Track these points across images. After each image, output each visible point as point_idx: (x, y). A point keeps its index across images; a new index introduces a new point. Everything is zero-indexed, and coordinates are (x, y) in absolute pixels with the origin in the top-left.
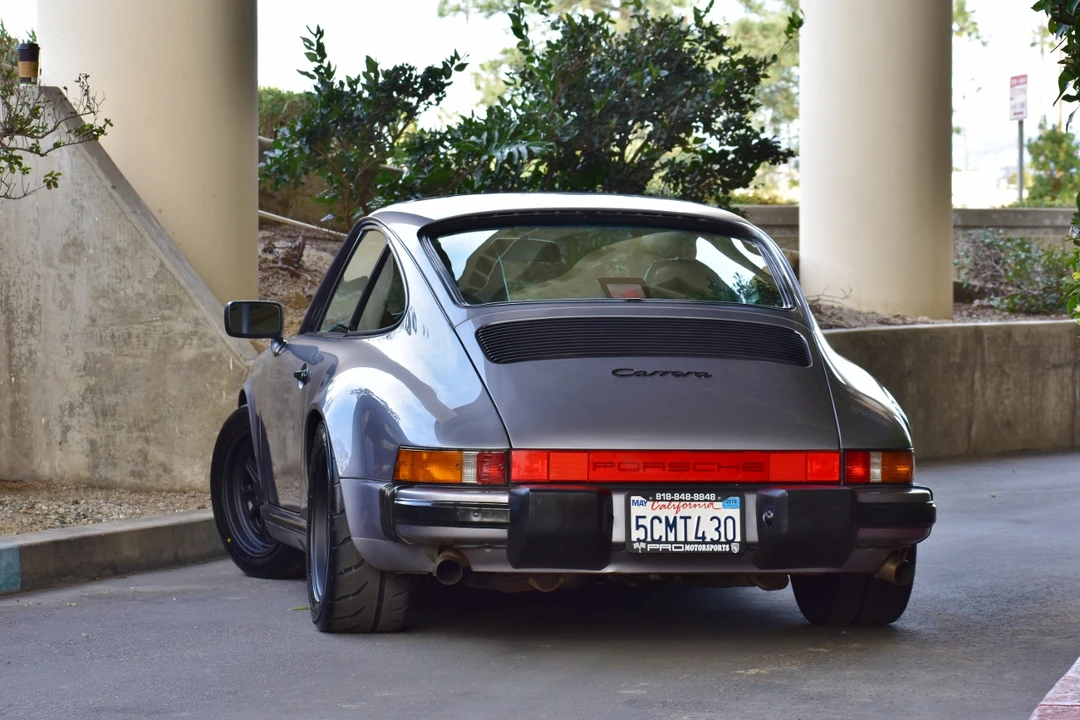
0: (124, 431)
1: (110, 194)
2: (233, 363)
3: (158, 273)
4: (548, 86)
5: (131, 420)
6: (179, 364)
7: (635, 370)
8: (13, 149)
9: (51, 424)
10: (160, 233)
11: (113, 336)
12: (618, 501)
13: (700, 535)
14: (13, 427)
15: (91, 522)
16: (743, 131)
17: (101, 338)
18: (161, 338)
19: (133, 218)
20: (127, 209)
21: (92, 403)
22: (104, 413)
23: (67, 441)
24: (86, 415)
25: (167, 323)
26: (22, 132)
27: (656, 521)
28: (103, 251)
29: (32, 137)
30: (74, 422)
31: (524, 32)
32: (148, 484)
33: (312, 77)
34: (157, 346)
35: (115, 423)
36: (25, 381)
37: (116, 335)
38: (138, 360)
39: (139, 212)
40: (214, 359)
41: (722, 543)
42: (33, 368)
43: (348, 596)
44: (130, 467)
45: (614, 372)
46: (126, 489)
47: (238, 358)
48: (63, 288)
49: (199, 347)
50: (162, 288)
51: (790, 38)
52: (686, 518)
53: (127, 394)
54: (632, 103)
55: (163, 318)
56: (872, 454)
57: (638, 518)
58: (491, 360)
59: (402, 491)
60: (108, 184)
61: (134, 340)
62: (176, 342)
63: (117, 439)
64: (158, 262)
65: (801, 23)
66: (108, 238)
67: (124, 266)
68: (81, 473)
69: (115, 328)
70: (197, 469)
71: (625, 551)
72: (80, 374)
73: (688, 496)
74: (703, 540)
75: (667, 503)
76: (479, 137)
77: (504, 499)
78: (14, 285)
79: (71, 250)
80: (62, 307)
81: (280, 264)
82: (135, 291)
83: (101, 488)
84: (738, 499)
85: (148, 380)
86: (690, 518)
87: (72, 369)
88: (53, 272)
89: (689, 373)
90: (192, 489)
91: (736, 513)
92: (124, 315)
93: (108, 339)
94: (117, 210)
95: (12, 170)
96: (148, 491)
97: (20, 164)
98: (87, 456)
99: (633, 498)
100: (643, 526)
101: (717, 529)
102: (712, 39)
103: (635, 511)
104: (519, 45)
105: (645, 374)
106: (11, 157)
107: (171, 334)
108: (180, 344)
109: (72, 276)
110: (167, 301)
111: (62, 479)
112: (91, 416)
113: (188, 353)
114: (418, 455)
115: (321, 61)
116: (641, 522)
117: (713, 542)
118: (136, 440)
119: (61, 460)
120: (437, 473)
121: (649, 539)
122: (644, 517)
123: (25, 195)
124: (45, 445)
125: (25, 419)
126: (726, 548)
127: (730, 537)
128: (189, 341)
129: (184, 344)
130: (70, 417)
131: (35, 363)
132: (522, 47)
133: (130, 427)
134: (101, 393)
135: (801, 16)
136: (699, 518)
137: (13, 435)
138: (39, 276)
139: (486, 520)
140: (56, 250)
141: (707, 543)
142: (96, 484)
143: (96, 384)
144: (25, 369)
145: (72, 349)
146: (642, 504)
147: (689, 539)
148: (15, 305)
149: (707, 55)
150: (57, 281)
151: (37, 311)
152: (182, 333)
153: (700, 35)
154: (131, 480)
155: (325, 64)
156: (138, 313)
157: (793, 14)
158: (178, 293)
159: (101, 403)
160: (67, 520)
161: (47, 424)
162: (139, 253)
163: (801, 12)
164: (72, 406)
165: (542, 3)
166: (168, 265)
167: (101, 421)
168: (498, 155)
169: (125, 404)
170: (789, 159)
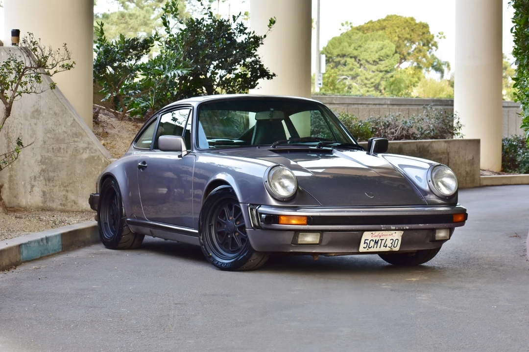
0: (57, 187)
1: (52, 91)
2: (104, 160)
3: (73, 123)
4: (181, 47)
5: (60, 182)
6: (81, 160)
8: (40, 73)
10: (72, 108)
11: (53, 149)
14: (10, 186)
16: (258, 66)
17: (48, 149)
18: (74, 150)
19: (62, 101)
21: (44, 176)
22: (49, 180)
23: (33, 191)
24: (41, 181)
25: (76, 143)
26: (43, 67)
28: (49, 114)
30: (36, 183)
31: (168, 24)
32: (68, 209)
34: (72, 153)
35: (53, 184)
36: (15, 167)
37: (55, 148)
38: (63, 158)
40: (96, 158)
42: (19, 161)
44: (60, 202)
46: (58, 211)
47: (106, 158)
48: (32, 129)
49: (89, 153)
50: (74, 130)
51: (270, 28)
53: (59, 172)
54: (214, 54)
55: (74, 141)
61: (62, 150)
62: (80, 151)
63: (55, 191)
64: (72, 119)
65: (274, 22)
66: (51, 109)
67: (58, 121)
68: (39, 204)
69: (54, 145)
72: (39, 164)
76: (160, 68)
78: (11, 127)
79: (35, 114)
80: (31, 136)
82: (63, 130)
83: (48, 211)
85: (68, 166)
87: (35, 162)
88: (28, 123)
92: (58, 140)
93: (51, 150)
94: (55, 97)
95: (37, 82)
96: (68, 212)
97: (40, 79)
98: (42, 197)
102: (242, 28)
104: (166, 30)
106: (37, 76)
107: (78, 148)
108: (81, 152)
109: (36, 124)
110: (76, 135)
111: (31, 207)
112: (44, 181)
113: (85, 156)
115: (102, 36)
118: (63, 190)
119: (30, 199)
123: (42, 92)
124: (23, 193)
125: (15, 182)
128: (85, 151)
129: (83, 152)
130: (34, 181)
133: (60, 186)
134: (48, 172)
137: (10, 189)
138: (21, 124)
140: (29, 114)
142: (45, 209)
143: (46, 168)
145: (36, 154)
148: (11, 136)
149: (239, 35)
150: (29, 126)
152: (82, 148)
153: (236, 26)
154: (60, 207)
155: (103, 38)
156: (63, 140)
157: (271, 18)
158: (81, 131)
159: (47, 176)
160: (57, 223)
161: (25, 184)
162: (65, 115)
163: (275, 18)
164: (35, 177)
165: (175, 13)
166: (76, 119)
167: (47, 183)
168: (169, 75)
169: (58, 176)
170: (274, 77)
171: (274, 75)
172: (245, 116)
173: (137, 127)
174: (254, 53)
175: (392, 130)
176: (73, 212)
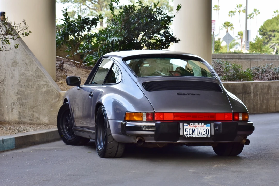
0: (27, 109)
1: (24, 50)
2: (56, 92)
3: (36, 69)
4: (120, 23)
5: (29, 106)
6: (42, 92)
7: (182, 93)
8: (8, 38)
9: (9, 107)
10: (37, 60)
11: (25, 85)
12: (181, 125)
13: (201, 133)
15: (26, 132)
16: (168, 34)
17: (22, 86)
18: (37, 86)
19: (30, 56)
20: (29, 54)
21: (19, 102)
22: (23, 105)
23: (13, 112)
24: (18, 105)
25: (39, 82)
26: (10, 34)
27: (190, 130)
28: (22, 64)
29: (12, 35)
30: (15, 107)
31: (113, 9)
32: (34, 122)
33: (64, 20)
34: (36, 88)
35: (25, 107)
36: (2, 97)
37: (26, 85)
38: (31, 91)
39: (31, 54)
40: (51, 91)
41: (206, 135)
42: (4, 93)
43: (110, 149)
44: (29, 118)
45: (177, 94)
46: (28, 124)
48: (12, 73)
49: (47, 88)
50: (38, 73)
51: (178, 11)
52: (197, 129)
53: (28, 100)
54: (141, 27)
55: (38, 81)
56: (240, 114)
57: (186, 129)
58: (147, 91)
59: (128, 123)
60: (24, 47)
61: (30, 86)
62: (41, 87)
63: (26, 111)
64: (36, 67)
65: (180, 7)
66: (23, 61)
67: (28, 68)
68: (16, 120)
69: (25, 83)
70: (46, 119)
71: (183, 137)
72: (16, 95)
73: (198, 124)
75: (193, 125)
76: (104, 36)
77: (154, 124)
79: (14, 64)
80: (12, 78)
81: (58, 67)
82: (31, 74)
83: (22, 123)
84: (209, 124)
85: (34, 96)
86: (198, 129)
87: (14, 94)
88: (9, 69)
89: (195, 94)
90: (45, 124)
91: (209, 128)
92: (28, 80)
93: (24, 86)
94: (26, 54)
95: (7, 44)
96: (34, 124)
97: (8, 42)
98: (18, 115)
99: (185, 124)
101: (205, 132)
102: (159, 11)
103: (185, 127)
104: (111, 12)
105: (184, 94)
106: (7, 40)
107: (40, 85)
108: (42, 87)
109: (14, 70)
110: (39, 77)
111: (12, 121)
112: (19, 105)
113: (44, 90)
114: (131, 114)
115: (67, 16)
116: (187, 130)
117: (204, 135)
118: (31, 111)
119: (11, 116)
120: (136, 118)
121: (189, 134)
123: (10, 50)
124: (7, 113)
125: (2, 106)
126: (207, 136)
127: (208, 134)
128: (44, 86)
129: (43, 87)
130: (14, 105)
131: (4, 92)
132: (112, 13)
133: (29, 108)
134: (22, 99)
135: (181, 6)
136: (200, 129)
138: (6, 70)
139: (150, 129)
140: (10, 64)
141: (202, 135)
142: (20, 122)
143: (20, 97)
144: (2, 94)
145: (14, 89)
146: (187, 125)
147: (198, 134)
149: (158, 15)
150: (10, 71)
151: (5, 79)
152: (43, 85)
153: (156, 10)
154: (29, 121)
155: (67, 17)
156: (31, 80)
157: (179, 5)
158: (41, 75)
159: (21, 102)
160: (20, 131)
161: (8, 107)
162: (32, 65)
163: (181, 4)
164: (14, 103)
165: (117, 2)
166: (39, 67)
167: (21, 107)
168: (110, 40)
169: (28, 102)
170: (179, 41)
171: (179, 40)
172: (171, 66)
173: (88, 72)
174: (168, 26)
175: (267, 74)
176: (37, 124)
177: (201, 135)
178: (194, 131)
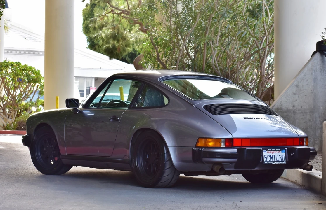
7: (248, 117)
13: (277, 160)
27: (268, 156)
45: (244, 118)
52: (274, 155)
56: (304, 138)
58: (213, 114)
71: (263, 164)
73: (275, 150)
74: (278, 161)
75: (270, 151)
77: (235, 150)
84: (284, 150)
89: (260, 118)
91: (284, 154)
99: (264, 150)
100: (266, 157)
101: (281, 158)
103: (264, 154)
105: (251, 118)
114: (207, 140)
117: (280, 161)
121: (267, 161)
122: (266, 155)
126: (283, 163)
127: (283, 160)
136: (277, 155)
146: (265, 152)
177: (278, 162)
178: (272, 157)
